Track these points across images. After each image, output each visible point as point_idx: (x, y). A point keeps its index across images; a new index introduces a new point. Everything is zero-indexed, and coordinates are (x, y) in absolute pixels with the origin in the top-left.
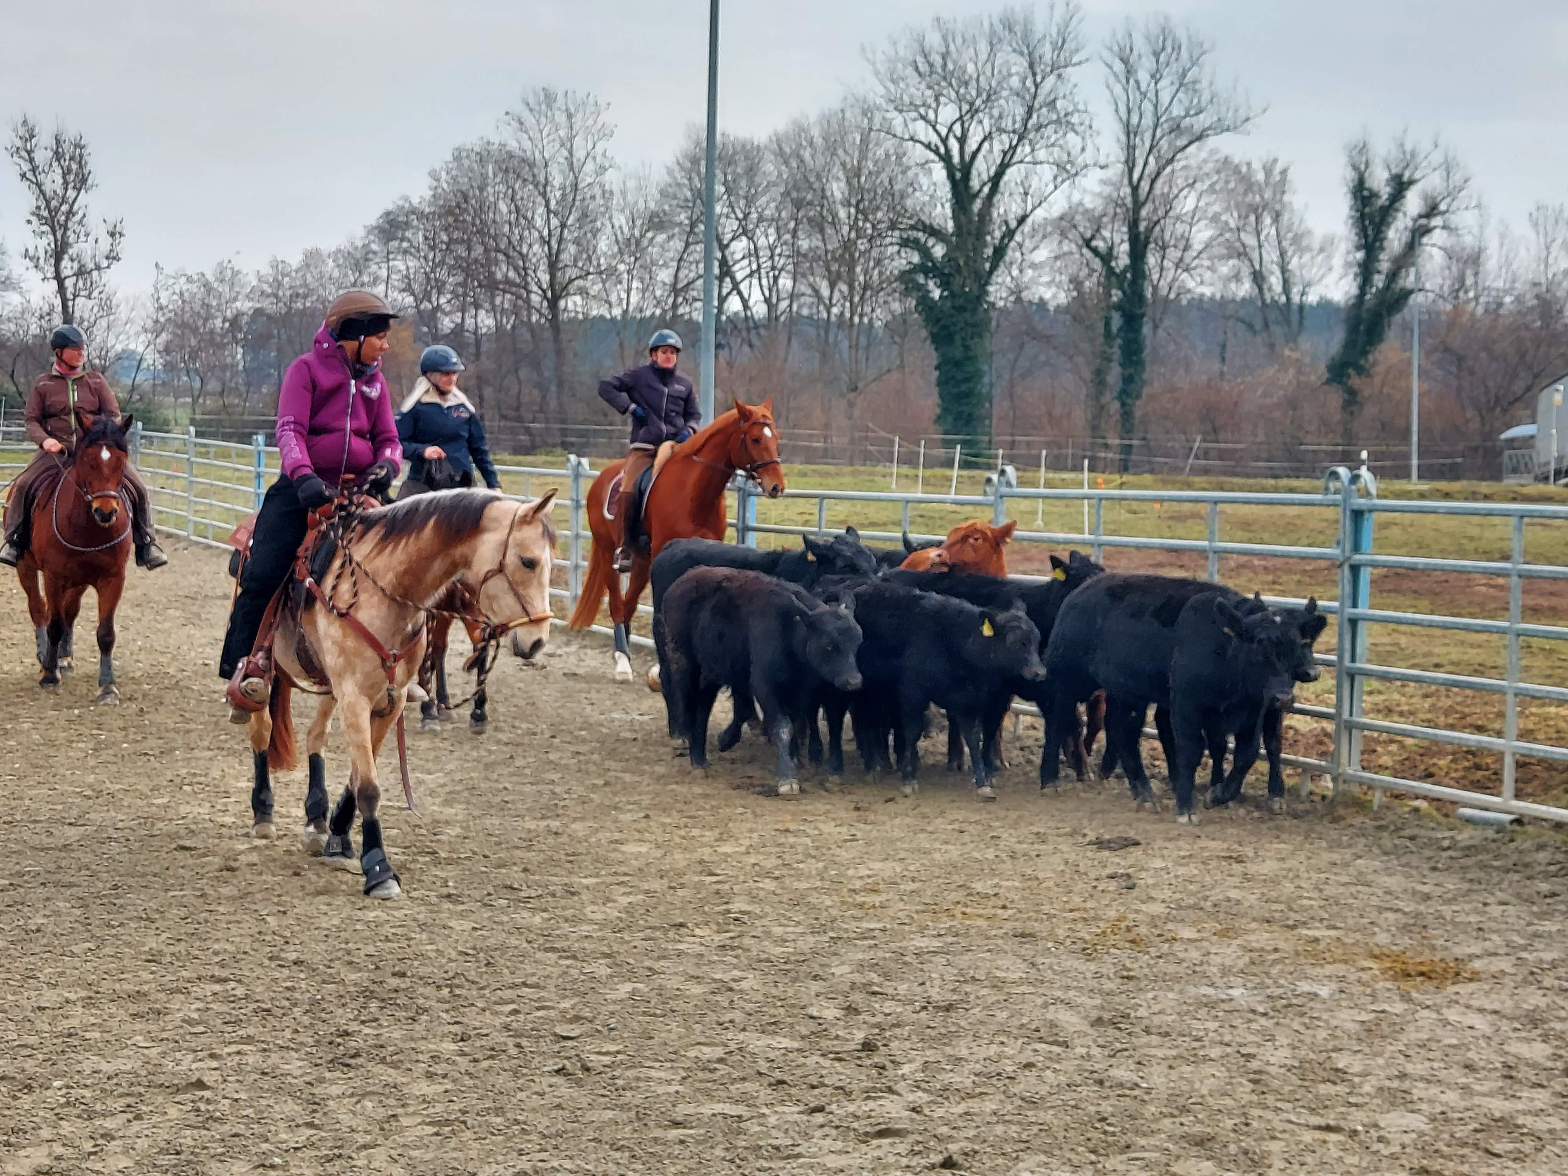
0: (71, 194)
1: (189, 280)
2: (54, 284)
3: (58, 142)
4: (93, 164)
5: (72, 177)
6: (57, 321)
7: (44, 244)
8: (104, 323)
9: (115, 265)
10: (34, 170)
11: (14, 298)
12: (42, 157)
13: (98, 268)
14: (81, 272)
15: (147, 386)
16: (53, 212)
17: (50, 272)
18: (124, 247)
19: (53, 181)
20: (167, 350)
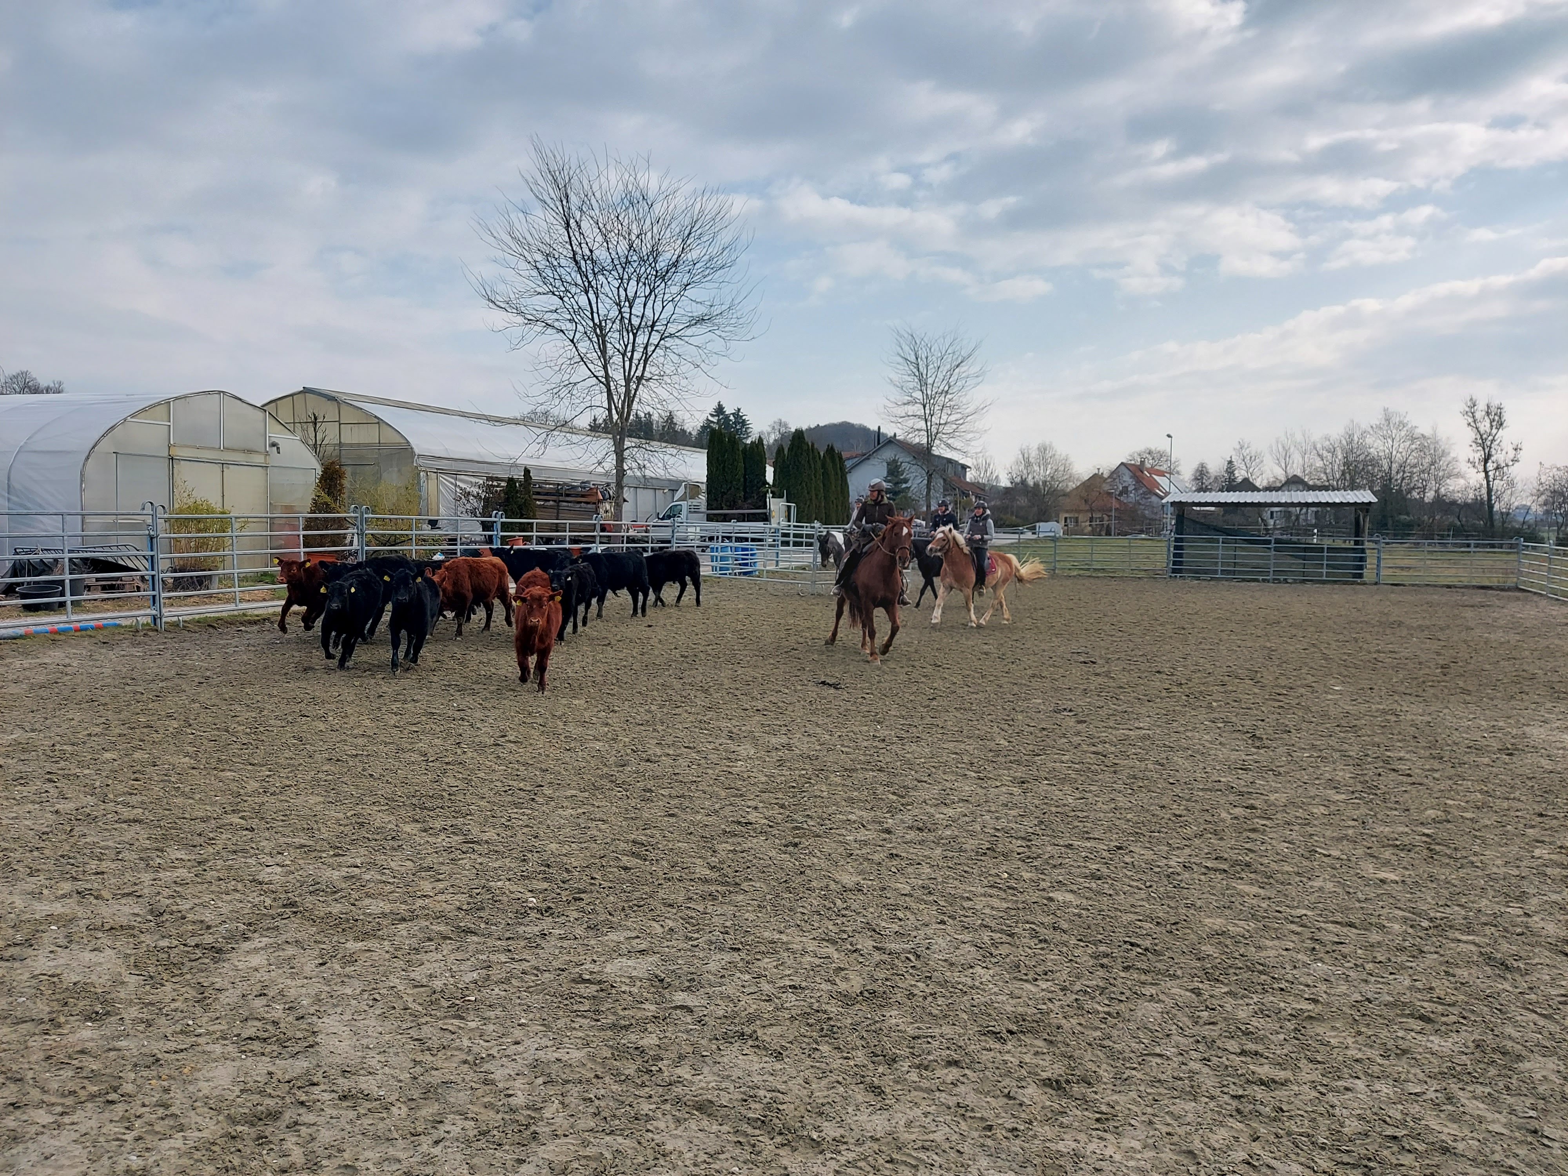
0: (1494, 431)
1: (1558, 469)
2: (1483, 474)
3: (1488, 407)
4: (1506, 416)
5: (1494, 424)
6: (1484, 491)
7: (1480, 454)
8: (1509, 492)
9: (1517, 464)
10: (1475, 421)
11: (1462, 482)
12: (1479, 415)
13: (1507, 465)
14: (1497, 468)
15: (1532, 522)
16: (1483, 441)
17: (1481, 468)
18: (1522, 455)
19: (1485, 426)
20: (1546, 503)
